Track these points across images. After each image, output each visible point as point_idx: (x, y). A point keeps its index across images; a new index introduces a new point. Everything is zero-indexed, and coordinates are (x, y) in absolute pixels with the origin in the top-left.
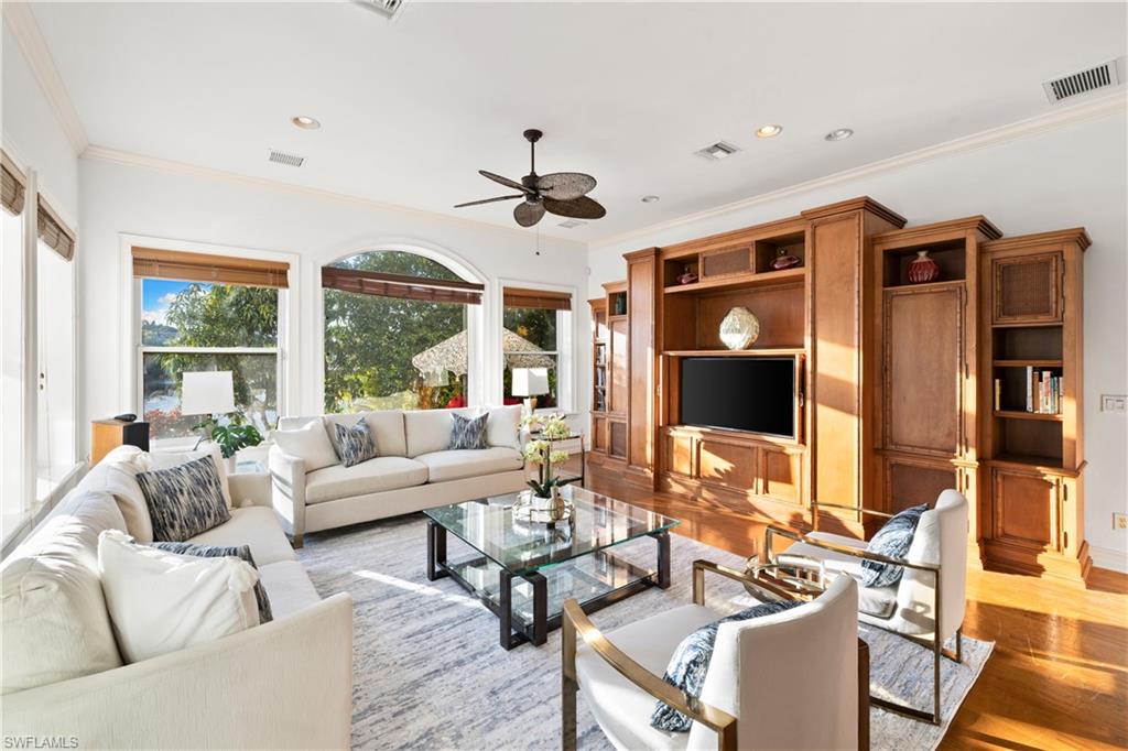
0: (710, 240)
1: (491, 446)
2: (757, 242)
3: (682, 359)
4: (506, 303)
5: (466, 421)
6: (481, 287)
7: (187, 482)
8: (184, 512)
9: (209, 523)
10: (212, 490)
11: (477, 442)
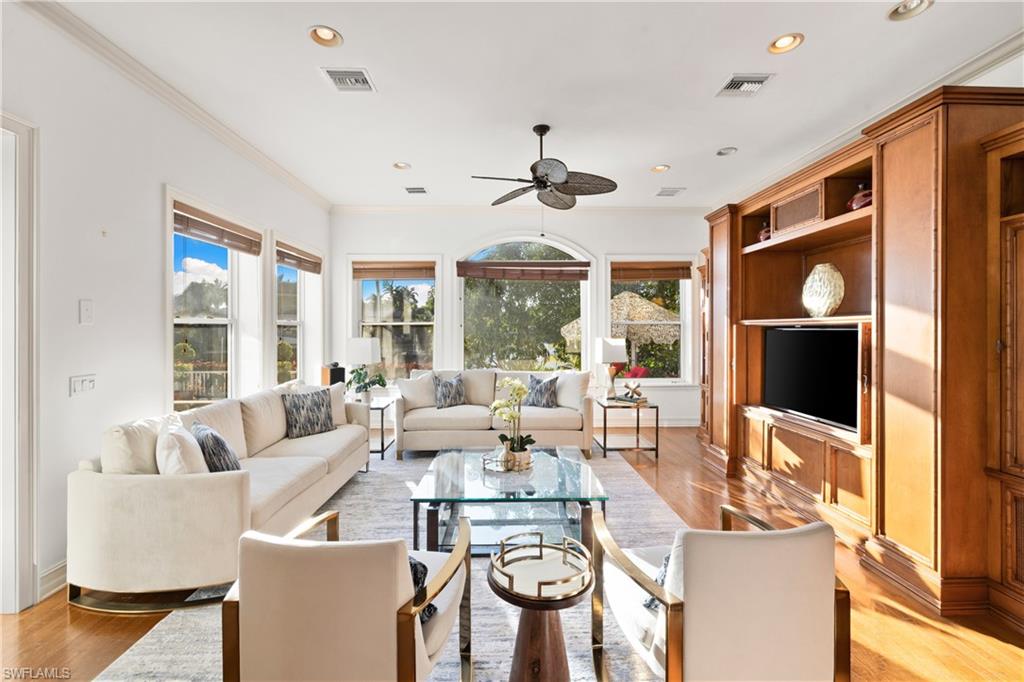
0: (780, 186)
1: (558, 406)
2: (826, 179)
3: (766, 329)
4: (613, 277)
5: (539, 382)
6: (588, 264)
7: (308, 403)
8: (302, 420)
9: (317, 429)
10: (323, 409)
11: (544, 401)
